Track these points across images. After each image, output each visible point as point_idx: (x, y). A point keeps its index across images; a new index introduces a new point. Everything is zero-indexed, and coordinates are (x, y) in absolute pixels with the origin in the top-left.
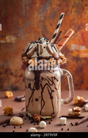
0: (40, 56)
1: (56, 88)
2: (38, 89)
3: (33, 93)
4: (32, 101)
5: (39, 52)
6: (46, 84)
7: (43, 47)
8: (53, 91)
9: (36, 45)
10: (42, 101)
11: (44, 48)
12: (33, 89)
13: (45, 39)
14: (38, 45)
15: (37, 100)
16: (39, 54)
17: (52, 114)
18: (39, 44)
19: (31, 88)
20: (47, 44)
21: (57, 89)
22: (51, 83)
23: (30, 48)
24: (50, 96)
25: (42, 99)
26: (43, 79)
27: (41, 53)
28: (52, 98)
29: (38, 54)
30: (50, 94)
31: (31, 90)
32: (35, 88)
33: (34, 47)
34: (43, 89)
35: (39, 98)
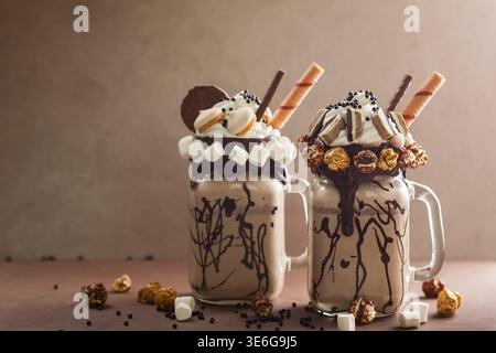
0: (356, 141)
1: (397, 233)
2: (348, 233)
3: (333, 246)
4: (332, 266)
5: (354, 132)
6: (372, 220)
7: (363, 119)
8: (390, 240)
9: (345, 112)
10: (360, 267)
11: (367, 119)
12: (336, 234)
13: (367, 97)
14: (349, 111)
15: (345, 264)
16: (354, 136)
17: (386, 306)
18: (352, 110)
19: (328, 232)
20: (374, 109)
21: (401, 234)
22: (385, 217)
23: (326, 120)
24: (380, 255)
25: (360, 263)
26: (362, 205)
27: (359, 134)
28: (386, 259)
29: (350, 137)
30: (383, 250)
31: (329, 236)
32: (339, 232)
33: (339, 117)
34: (362, 234)
35: (350, 260)
